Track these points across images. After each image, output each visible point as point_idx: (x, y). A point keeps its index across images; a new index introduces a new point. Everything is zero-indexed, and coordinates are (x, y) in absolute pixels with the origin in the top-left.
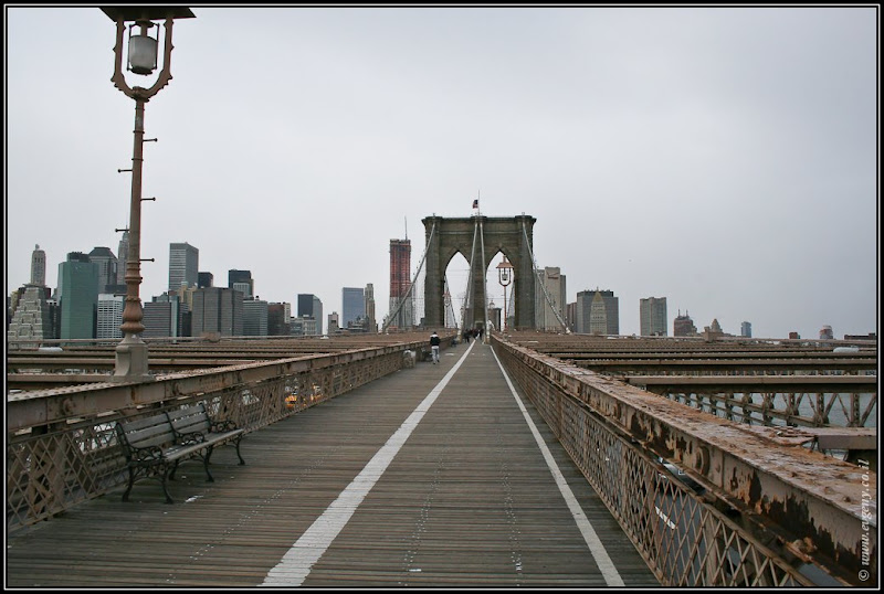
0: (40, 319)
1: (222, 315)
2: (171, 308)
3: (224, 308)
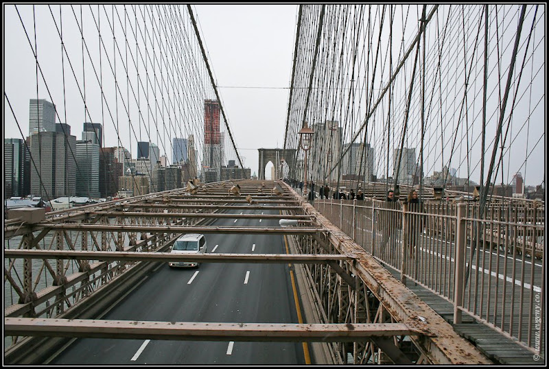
1: (57, 155)
2: (13, 148)
3: (57, 150)
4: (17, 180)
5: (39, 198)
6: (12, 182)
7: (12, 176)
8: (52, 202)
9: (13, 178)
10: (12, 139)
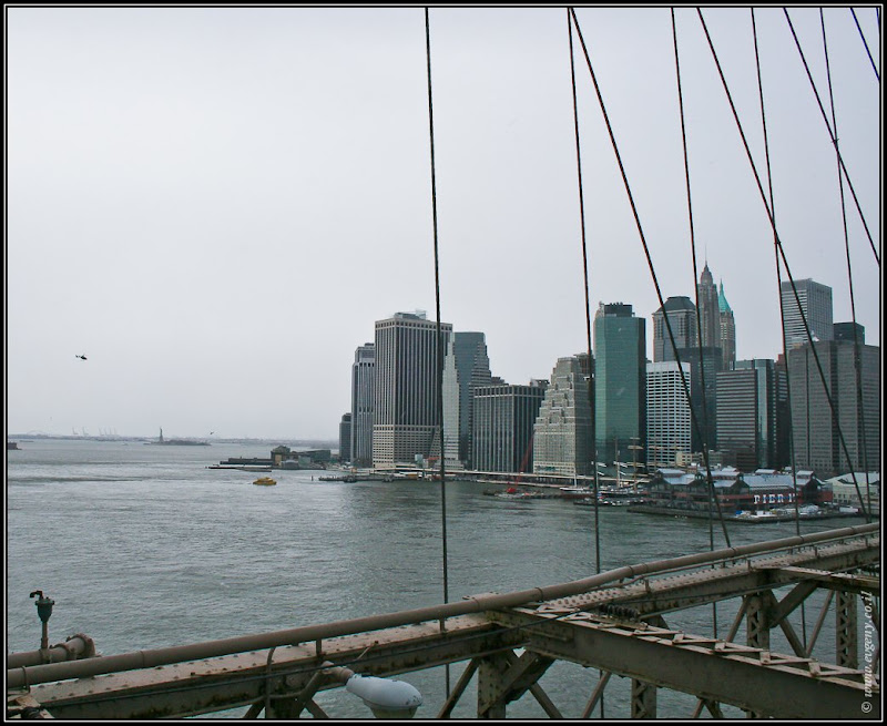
0: (572, 400)
1: (840, 387)
2: (756, 378)
3: (841, 376)
4: (764, 436)
5: (809, 473)
6: (757, 441)
7: (757, 429)
8: (834, 481)
9: (758, 434)
10: (753, 361)
